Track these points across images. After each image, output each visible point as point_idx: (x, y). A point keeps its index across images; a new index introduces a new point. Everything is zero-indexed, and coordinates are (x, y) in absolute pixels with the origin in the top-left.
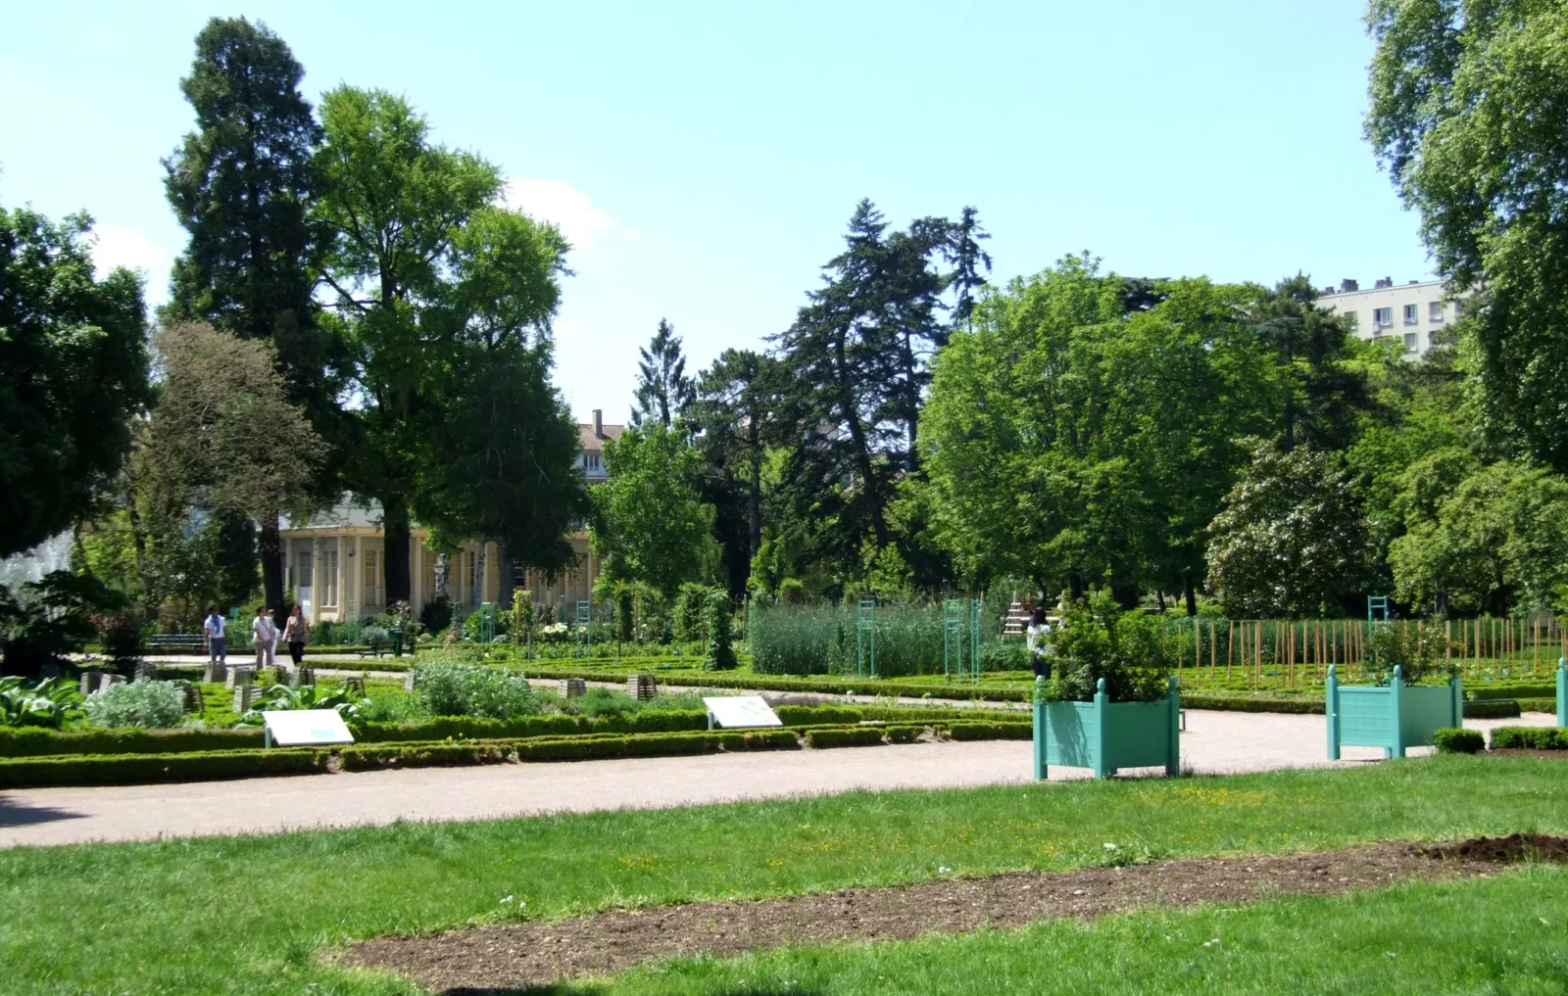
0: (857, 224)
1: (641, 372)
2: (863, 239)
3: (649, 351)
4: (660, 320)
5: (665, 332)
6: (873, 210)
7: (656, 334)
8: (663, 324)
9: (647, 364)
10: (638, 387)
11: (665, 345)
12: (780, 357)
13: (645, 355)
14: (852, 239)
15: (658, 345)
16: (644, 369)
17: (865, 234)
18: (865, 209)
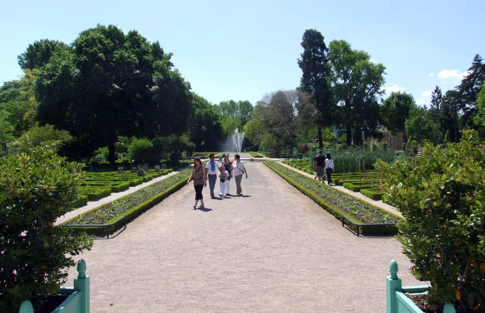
0: (475, 60)
1: (432, 97)
2: (477, 63)
3: (434, 92)
4: (436, 86)
5: (437, 88)
6: (479, 56)
7: (435, 89)
8: (437, 87)
9: (433, 95)
10: (431, 100)
11: (437, 91)
12: (458, 91)
13: (433, 93)
14: (474, 63)
15: (436, 91)
16: (433, 96)
17: (477, 62)
18: (477, 56)
